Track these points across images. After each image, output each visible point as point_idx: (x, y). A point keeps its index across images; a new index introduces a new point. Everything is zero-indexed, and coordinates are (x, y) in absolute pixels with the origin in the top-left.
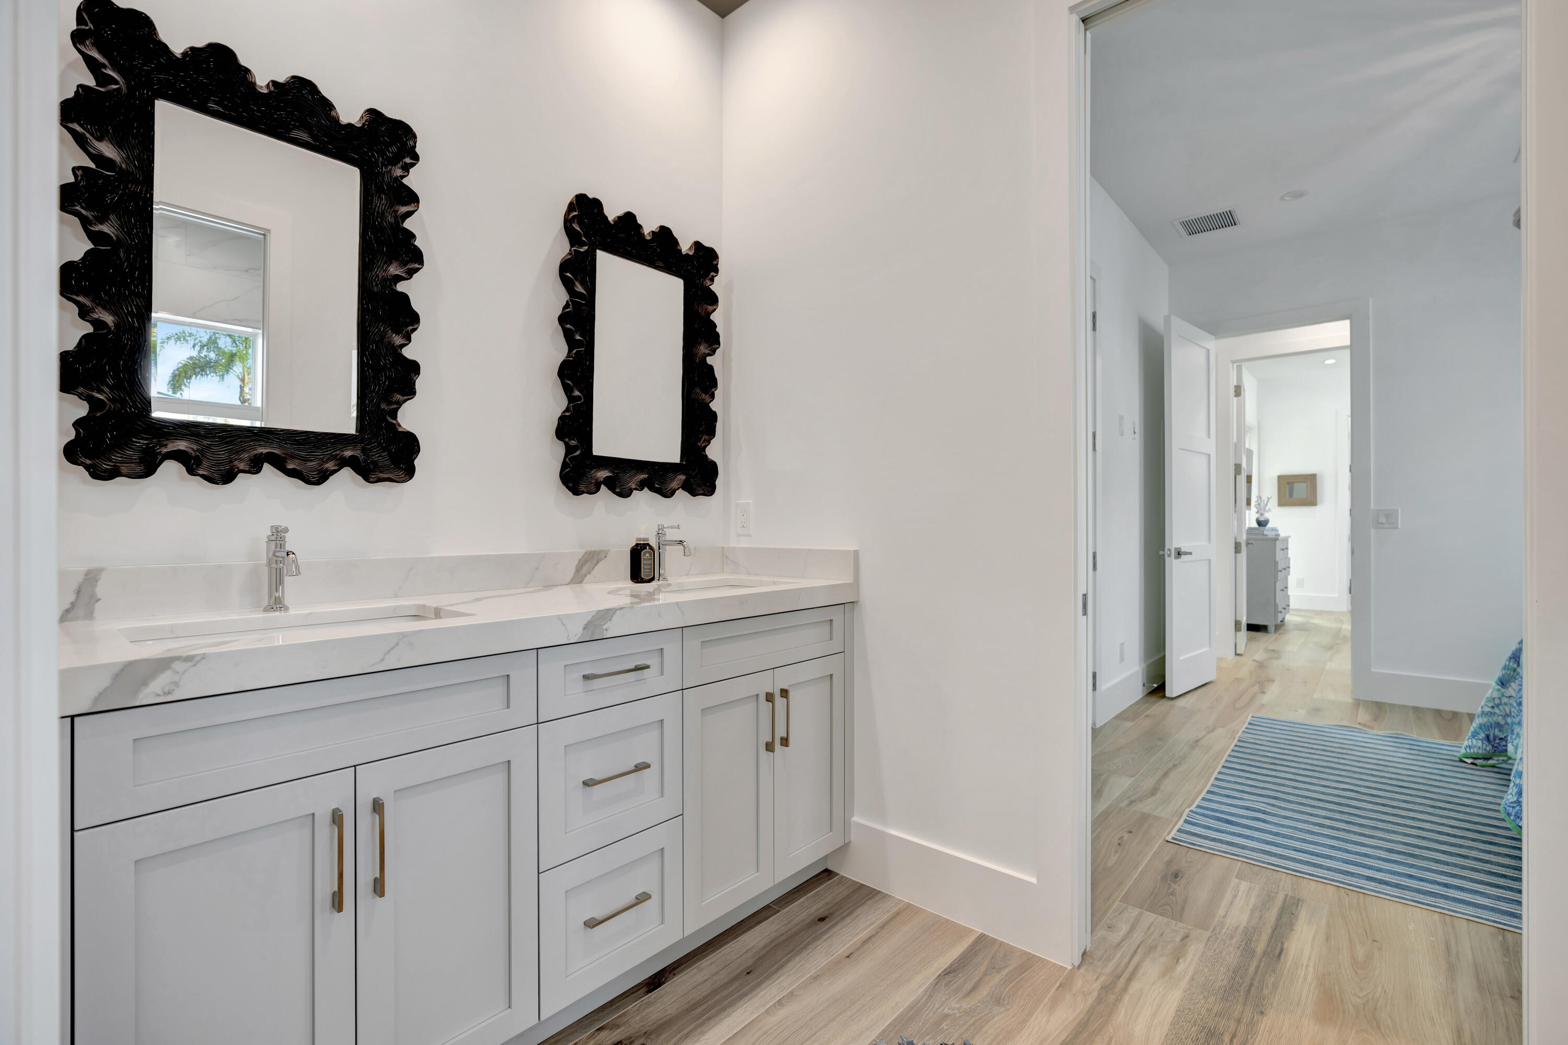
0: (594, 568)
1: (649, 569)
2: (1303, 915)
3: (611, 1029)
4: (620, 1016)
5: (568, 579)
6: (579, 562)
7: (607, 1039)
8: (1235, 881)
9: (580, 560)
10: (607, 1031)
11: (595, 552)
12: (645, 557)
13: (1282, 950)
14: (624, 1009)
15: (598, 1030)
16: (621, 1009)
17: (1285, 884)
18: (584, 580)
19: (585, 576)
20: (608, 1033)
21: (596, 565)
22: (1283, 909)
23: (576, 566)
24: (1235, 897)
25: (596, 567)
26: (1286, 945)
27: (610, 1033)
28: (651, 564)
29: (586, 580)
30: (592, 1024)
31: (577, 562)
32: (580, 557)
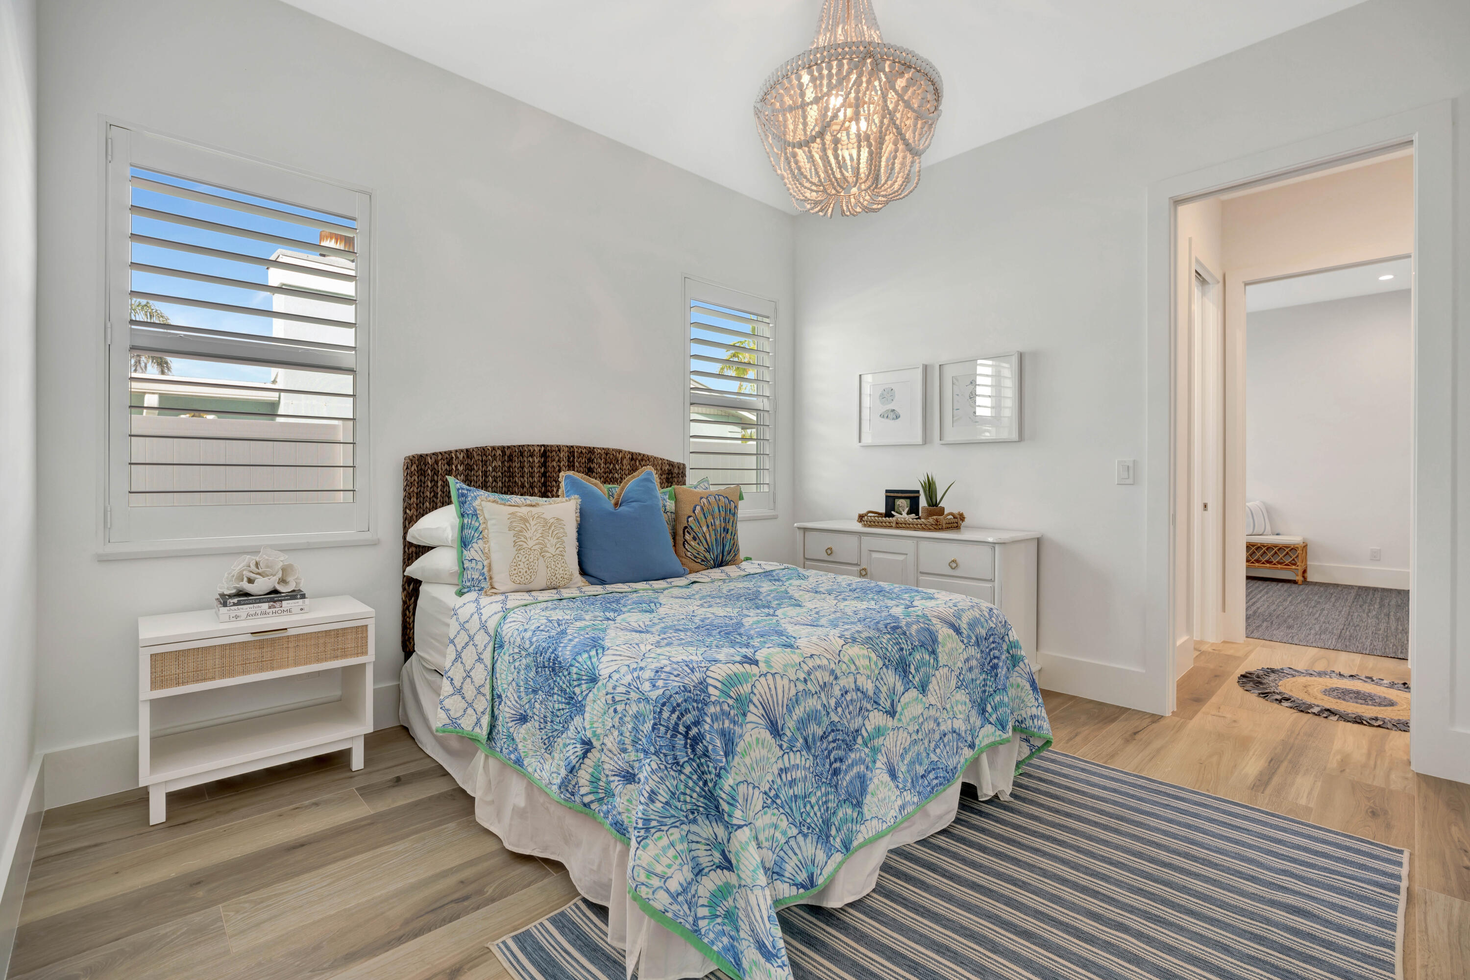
2: (1251, 780)
8: (1311, 805)
13: (1270, 762)
17: (1263, 802)
22: (1267, 784)
24: (1310, 793)
26: (1267, 764)
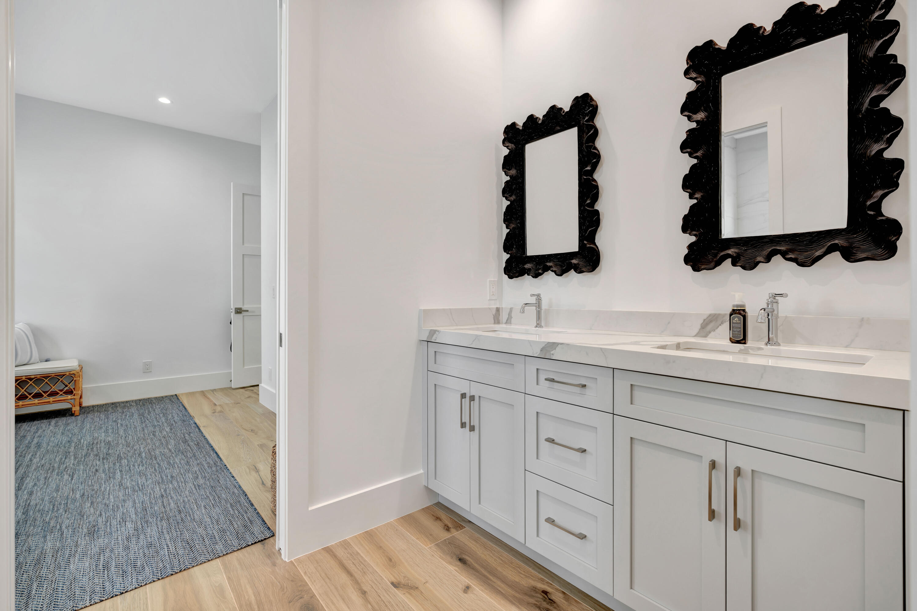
0: (718, 327)
1: (738, 332)
3: (564, 598)
4: (576, 601)
5: (694, 334)
6: (704, 321)
7: (556, 597)
9: (704, 320)
10: (563, 596)
11: (719, 315)
12: (734, 321)
14: (582, 602)
15: (563, 592)
16: (583, 601)
18: (708, 335)
19: (710, 332)
20: (561, 597)
21: (720, 325)
23: (702, 324)
25: (720, 327)
27: (562, 598)
28: (740, 328)
29: (710, 335)
30: (567, 589)
31: (701, 321)
32: (705, 317)
